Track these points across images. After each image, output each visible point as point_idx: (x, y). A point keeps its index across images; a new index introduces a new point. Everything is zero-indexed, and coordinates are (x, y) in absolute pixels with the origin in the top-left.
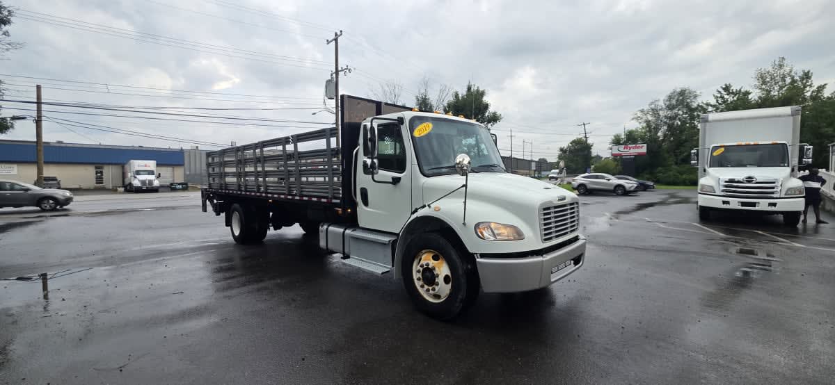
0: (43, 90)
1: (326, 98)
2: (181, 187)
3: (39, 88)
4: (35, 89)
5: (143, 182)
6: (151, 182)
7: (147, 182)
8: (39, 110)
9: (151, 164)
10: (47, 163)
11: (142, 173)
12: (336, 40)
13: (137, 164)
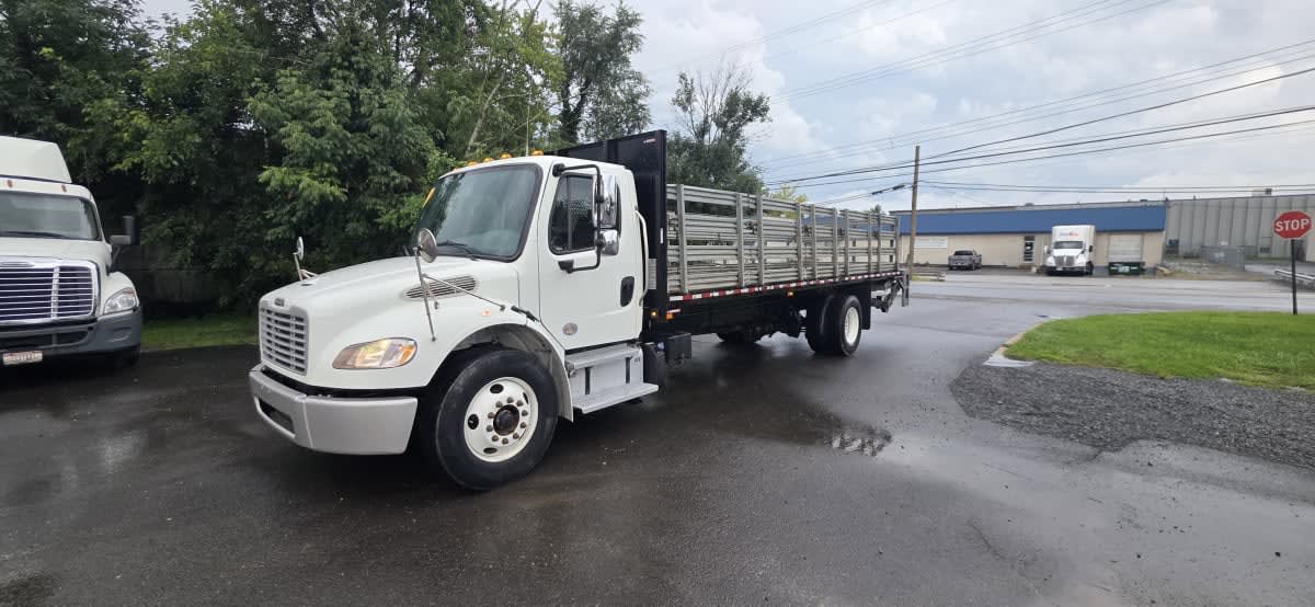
0: (921, 150)
2: (1127, 269)
3: (918, 148)
4: (914, 149)
5: (1059, 260)
6: (1071, 259)
7: (1065, 259)
8: (916, 178)
9: (1083, 232)
10: (918, 234)
11: (1065, 245)
13: (1061, 232)
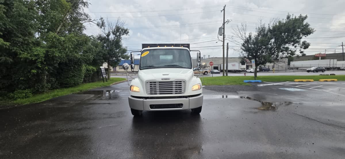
1: (219, 35)
12: (224, 10)
